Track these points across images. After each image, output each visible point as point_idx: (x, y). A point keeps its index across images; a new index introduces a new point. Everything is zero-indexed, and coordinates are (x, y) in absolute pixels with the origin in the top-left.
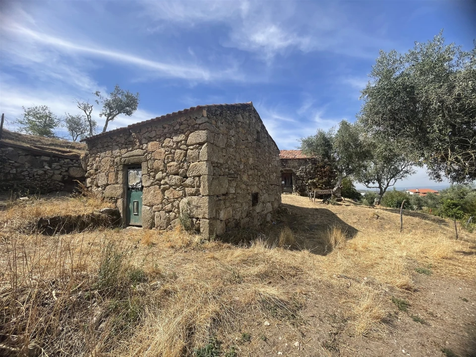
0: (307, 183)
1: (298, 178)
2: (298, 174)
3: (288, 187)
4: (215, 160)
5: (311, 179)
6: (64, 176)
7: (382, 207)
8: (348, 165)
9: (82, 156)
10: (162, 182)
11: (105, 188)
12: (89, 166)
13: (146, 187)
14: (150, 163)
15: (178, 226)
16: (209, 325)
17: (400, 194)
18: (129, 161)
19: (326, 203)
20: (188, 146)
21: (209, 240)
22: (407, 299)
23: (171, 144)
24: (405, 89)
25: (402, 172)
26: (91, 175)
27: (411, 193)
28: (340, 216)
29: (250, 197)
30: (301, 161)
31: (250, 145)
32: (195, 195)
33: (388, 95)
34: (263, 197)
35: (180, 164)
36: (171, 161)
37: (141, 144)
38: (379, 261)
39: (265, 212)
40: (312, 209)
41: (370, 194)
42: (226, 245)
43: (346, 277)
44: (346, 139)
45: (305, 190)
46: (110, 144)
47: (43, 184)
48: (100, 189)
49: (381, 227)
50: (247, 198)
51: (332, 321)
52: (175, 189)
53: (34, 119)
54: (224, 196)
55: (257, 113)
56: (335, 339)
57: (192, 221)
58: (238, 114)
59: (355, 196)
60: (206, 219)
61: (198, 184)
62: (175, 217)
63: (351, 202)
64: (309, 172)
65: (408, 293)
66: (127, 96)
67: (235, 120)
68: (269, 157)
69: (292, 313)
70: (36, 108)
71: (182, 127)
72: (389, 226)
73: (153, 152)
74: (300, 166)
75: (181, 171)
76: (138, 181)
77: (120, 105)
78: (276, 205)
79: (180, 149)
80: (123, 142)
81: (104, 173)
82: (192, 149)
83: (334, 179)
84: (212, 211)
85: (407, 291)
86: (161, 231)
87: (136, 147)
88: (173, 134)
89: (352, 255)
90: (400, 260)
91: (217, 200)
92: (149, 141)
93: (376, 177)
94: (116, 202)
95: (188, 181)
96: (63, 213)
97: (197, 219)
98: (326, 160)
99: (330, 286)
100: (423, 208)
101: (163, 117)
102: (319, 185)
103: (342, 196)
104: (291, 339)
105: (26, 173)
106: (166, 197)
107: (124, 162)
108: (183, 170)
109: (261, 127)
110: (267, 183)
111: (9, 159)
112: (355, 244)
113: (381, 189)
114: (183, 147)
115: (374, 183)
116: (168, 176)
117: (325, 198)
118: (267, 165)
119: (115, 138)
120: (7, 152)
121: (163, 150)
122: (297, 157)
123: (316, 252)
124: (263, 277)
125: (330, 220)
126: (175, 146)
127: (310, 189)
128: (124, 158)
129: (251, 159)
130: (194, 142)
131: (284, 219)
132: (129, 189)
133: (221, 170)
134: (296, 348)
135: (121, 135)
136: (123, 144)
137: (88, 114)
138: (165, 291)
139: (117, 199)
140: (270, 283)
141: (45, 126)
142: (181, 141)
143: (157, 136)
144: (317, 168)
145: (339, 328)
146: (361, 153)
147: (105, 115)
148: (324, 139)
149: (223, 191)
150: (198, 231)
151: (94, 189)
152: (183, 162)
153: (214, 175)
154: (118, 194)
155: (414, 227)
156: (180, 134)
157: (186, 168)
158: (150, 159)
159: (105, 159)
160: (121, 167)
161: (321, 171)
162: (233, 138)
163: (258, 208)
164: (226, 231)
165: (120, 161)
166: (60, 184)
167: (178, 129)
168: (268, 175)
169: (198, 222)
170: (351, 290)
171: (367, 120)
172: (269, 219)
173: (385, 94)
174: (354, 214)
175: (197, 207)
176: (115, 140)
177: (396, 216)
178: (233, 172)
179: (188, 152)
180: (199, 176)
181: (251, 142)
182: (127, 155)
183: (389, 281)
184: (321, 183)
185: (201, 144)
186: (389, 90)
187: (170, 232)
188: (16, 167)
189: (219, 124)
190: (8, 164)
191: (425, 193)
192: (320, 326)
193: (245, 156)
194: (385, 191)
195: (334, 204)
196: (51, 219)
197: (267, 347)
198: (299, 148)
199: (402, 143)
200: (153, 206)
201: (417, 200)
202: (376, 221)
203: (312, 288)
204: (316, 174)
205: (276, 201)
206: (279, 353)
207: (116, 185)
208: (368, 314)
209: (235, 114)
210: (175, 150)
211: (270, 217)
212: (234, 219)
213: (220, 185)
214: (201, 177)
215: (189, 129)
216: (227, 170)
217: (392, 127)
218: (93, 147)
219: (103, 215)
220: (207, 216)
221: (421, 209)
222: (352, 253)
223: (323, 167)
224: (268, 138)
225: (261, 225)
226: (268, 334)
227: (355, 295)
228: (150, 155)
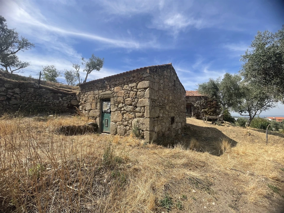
0: (201, 111)
1: (195, 108)
2: (195, 105)
3: (188, 113)
4: (153, 97)
5: (204, 109)
6: (68, 104)
7: (251, 128)
8: (229, 101)
9: (77, 93)
10: (122, 109)
11: (90, 111)
12: (81, 99)
13: (113, 112)
14: (115, 98)
15: (131, 134)
16: (163, 189)
17: (263, 120)
18: (104, 97)
19: (214, 124)
20: (138, 89)
21: (150, 143)
22: (278, 186)
23: (128, 88)
24: (275, 55)
25: (266, 106)
26: (82, 104)
27: (270, 120)
28: (224, 133)
29: (170, 119)
30: (197, 97)
31: (170, 89)
32: (141, 117)
33: (263, 59)
34: (177, 119)
35: (133, 99)
36: (128, 98)
37: (110, 88)
38: (254, 162)
39: (178, 128)
40: (205, 128)
41: (241, 119)
42: (159, 146)
43: (235, 170)
44: (228, 85)
45: (199, 116)
46: (93, 87)
47: (58, 108)
48: (87, 112)
49: (252, 141)
50: (168, 119)
51: (232, 194)
52: (130, 113)
53: (47, 73)
54: (157, 118)
55: (174, 70)
56: (236, 204)
57: (140, 132)
58: (165, 70)
59: (231, 120)
60: (148, 131)
61: (143, 111)
62: (129, 129)
63: (230, 124)
64: (203, 104)
65: (278, 183)
66: (98, 60)
67: (163, 74)
68: (180, 96)
69: (207, 187)
70: (49, 66)
71: (134, 79)
72: (258, 141)
73: (117, 92)
74: (196, 101)
75: (133, 103)
76: (108, 108)
77: (94, 65)
78: (183, 124)
79: (133, 91)
80: (100, 86)
81: (89, 103)
82: (140, 91)
83: (219, 109)
84: (151, 126)
85: (277, 181)
86: (121, 137)
87: (107, 90)
88: (129, 83)
89: (236, 157)
90: (269, 162)
91: (154, 120)
92: (115, 86)
93: (247, 109)
94: (96, 119)
95: (137, 109)
96: (72, 124)
97: (143, 131)
98: (214, 97)
99: (226, 174)
100: (279, 130)
101: (124, 73)
102: (209, 113)
103: (224, 120)
104: (210, 201)
105: (51, 102)
106: (124, 118)
107: (101, 97)
108: (134, 103)
109: (176, 78)
110: (179, 111)
111: (43, 95)
112: (238, 151)
113: (251, 117)
114: (135, 90)
115: (245, 112)
116: (126, 106)
117: (213, 121)
118: (179, 101)
119: (96, 84)
120: (43, 91)
121: (123, 91)
122: (195, 95)
123: (213, 154)
124: (186, 165)
125: (218, 135)
126: (130, 89)
127: (203, 115)
128: (101, 95)
129: (171, 97)
130: (142, 87)
131: (189, 133)
132: (103, 112)
133: (156, 103)
134: (213, 206)
135: (99, 83)
136: (100, 88)
137: (78, 70)
138: (135, 169)
139: (97, 117)
140: (190, 169)
141: (52, 76)
142: (134, 87)
143: (120, 84)
144: (207, 102)
145: (238, 198)
146: (238, 93)
147: (86, 71)
148: (214, 84)
149: (157, 115)
150: (143, 137)
151: (84, 112)
152: (135, 98)
153: (152, 106)
154: (97, 115)
155: (275, 142)
156: (133, 82)
157: (136, 102)
158: (116, 96)
159: (90, 96)
160: (99, 100)
161: (210, 104)
162: (162, 85)
163: (174, 126)
164: (158, 139)
165: (99, 97)
166: (67, 108)
167: (132, 80)
168: (179, 106)
169: (143, 132)
170: (240, 177)
171: (247, 75)
172: (179, 132)
173: (261, 59)
174: (233, 132)
175: (143, 124)
176: (96, 85)
177: (263, 135)
178: (161, 105)
179: (138, 92)
180: (144, 107)
181: (171, 87)
182: (102, 93)
183: (264, 174)
184: (210, 112)
185: (146, 89)
186: (264, 56)
187: (127, 137)
188: (47, 99)
189: (155, 77)
190: (43, 97)
191: (279, 120)
192: (225, 196)
193: (168, 95)
194: (253, 118)
195: (219, 125)
196: (67, 127)
197: (197, 204)
198: (196, 90)
199: (271, 89)
200: (116, 122)
201: (275, 124)
202: (248, 137)
203: (215, 175)
204: (207, 106)
205: (183, 122)
206: (205, 207)
207: (96, 110)
208: (254, 192)
209: (163, 71)
210: (130, 91)
211: (180, 131)
212: (162, 132)
213: (155, 112)
214: (145, 107)
215: (139, 80)
216: (158, 103)
217: (265, 79)
218: (83, 89)
219: (90, 126)
220: (148, 129)
221: (278, 130)
222: (236, 156)
223: (212, 101)
224: (179, 84)
225: (175, 136)
226: (196, 197)
227: (244, 180)
228: (115, 94)
